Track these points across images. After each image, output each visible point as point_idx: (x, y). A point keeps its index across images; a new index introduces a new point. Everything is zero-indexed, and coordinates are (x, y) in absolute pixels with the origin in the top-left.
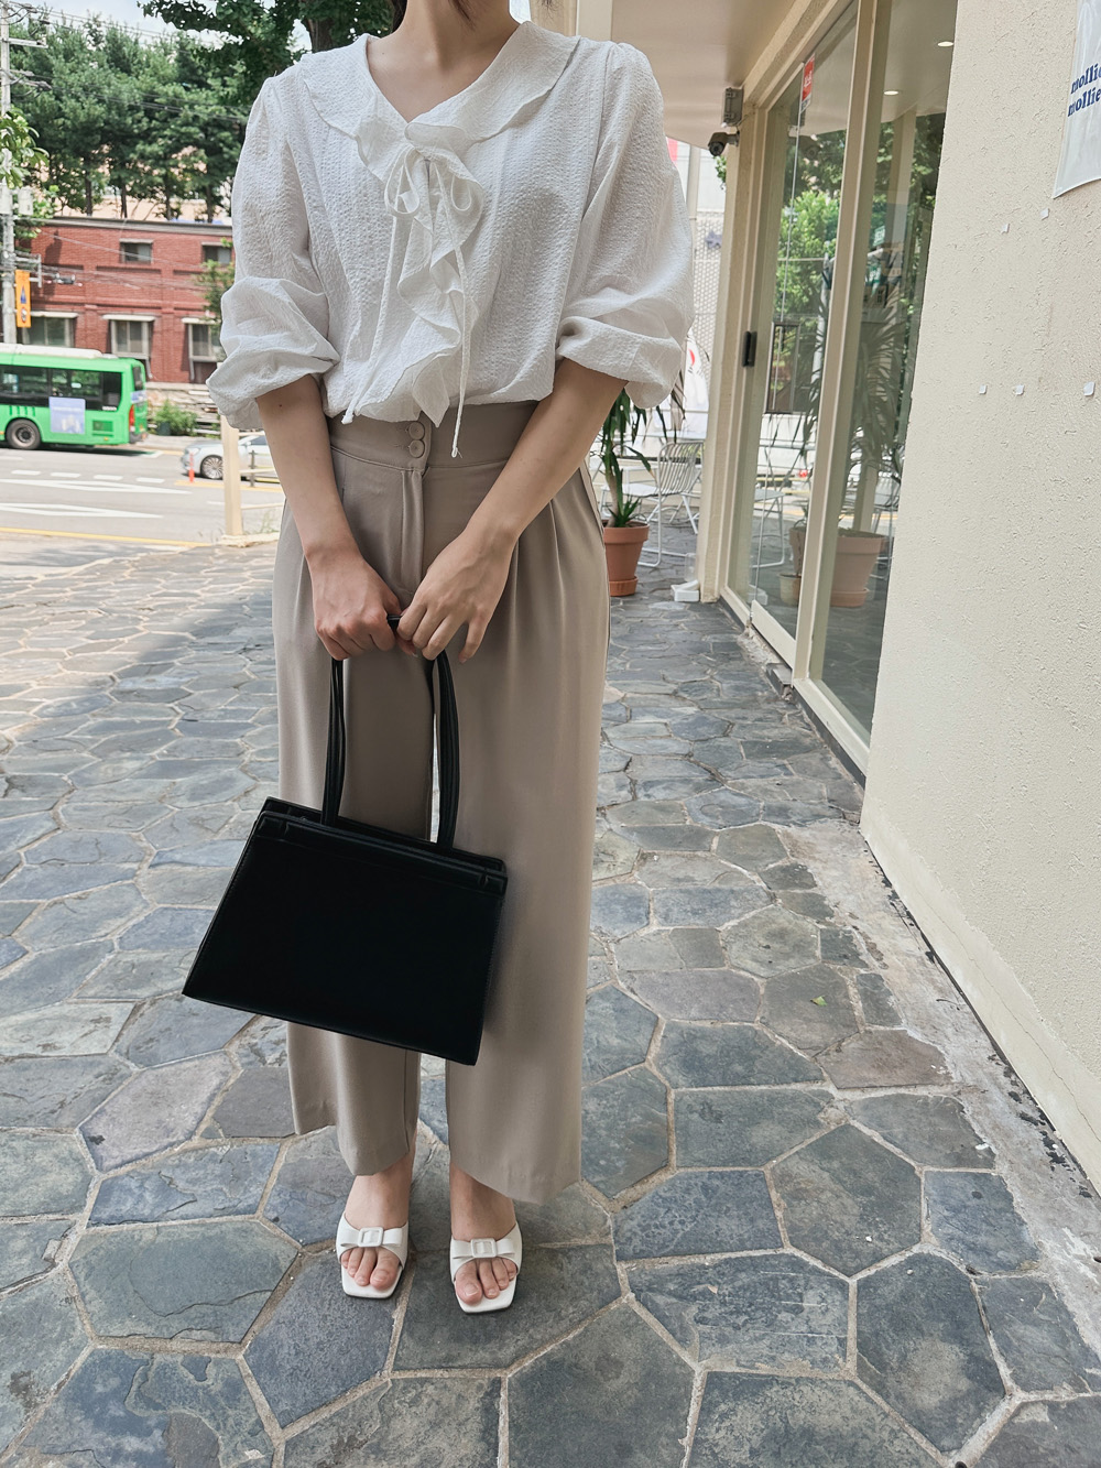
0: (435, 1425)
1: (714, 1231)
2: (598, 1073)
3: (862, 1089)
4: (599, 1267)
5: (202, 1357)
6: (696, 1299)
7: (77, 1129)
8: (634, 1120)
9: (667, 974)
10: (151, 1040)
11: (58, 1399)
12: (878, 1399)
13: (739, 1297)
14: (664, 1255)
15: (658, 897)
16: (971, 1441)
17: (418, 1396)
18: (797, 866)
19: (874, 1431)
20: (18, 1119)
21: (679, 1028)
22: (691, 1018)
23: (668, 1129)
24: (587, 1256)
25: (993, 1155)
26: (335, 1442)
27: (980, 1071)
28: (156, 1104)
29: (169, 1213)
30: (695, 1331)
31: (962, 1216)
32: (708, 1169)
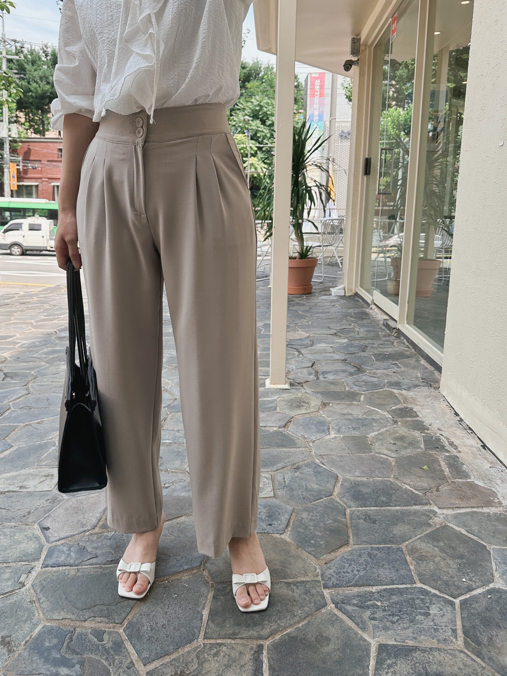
1: (376, 575)
2: (307, 500)
4: (314, 591)
5: (101, 630)
6: (369, 608)
7: (36, 524)
8: (328, 522)
9: (341, 456)
12: (477, 659)
13: (393, 607)
14: (350, 586)
15: (334, 422)
20: (7, 519)
21: (350, 481)
22: (355, 476)
23: (347, 526)
24: (307, 586)
28: (76, 513)
29: (83, 563)
30: (371, 624)
32: (372, 546)
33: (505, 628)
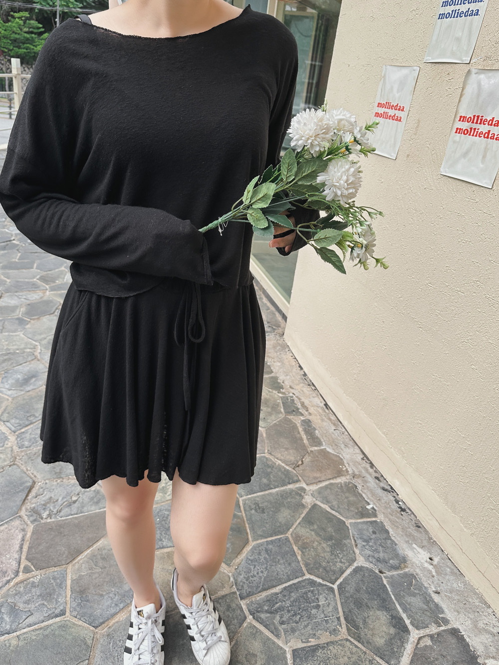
1: (276, 573)
3: (316, 483)
4: (233, 606)
6: (277, 612)
12: (360, 645)
13: (294, 606)
14: (260, 592)
16: (402, 660)
19: (362, 662)
23: (244, 521)
24: (227, 600)
25: (375, 510)
27: (359, 466)
29: (20, 625)
30: (281, 628)
31: (371, 544)
32: (266, 540)
33: (373, 608)
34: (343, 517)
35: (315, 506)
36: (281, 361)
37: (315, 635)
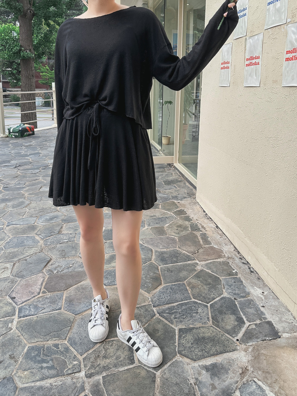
0: (118, 350)
1: (175, 298)
3: (205, 261)
4: (149, 310)
5: (57, 344)
6: (173, 314)
7: (8, 296)
8: (151, 274)
9: (151, 238)
10: (21, 271)
11: (23, 359)
12: (218, 329)
13: (183, 312)
14: (164, 305)
15: (147, 221)
16: (239, 334)
17: (112, 344)
18: (182, 210)
19: (218, 335)
21: (158, 251)
22: (161, 249)
23: (160, 276)
24: (146, 307)
25: (237, 273)
26: (95, 357)
27: (232, 254)
28: (27, 287)
29: (39, 313)
30: (174, 320)
31: (232, 287)
32: (172, 284)
33: (228, 314)
34: (218, 275)
35: (202, 271)
36: (193, 209)
37: (193, 324)
